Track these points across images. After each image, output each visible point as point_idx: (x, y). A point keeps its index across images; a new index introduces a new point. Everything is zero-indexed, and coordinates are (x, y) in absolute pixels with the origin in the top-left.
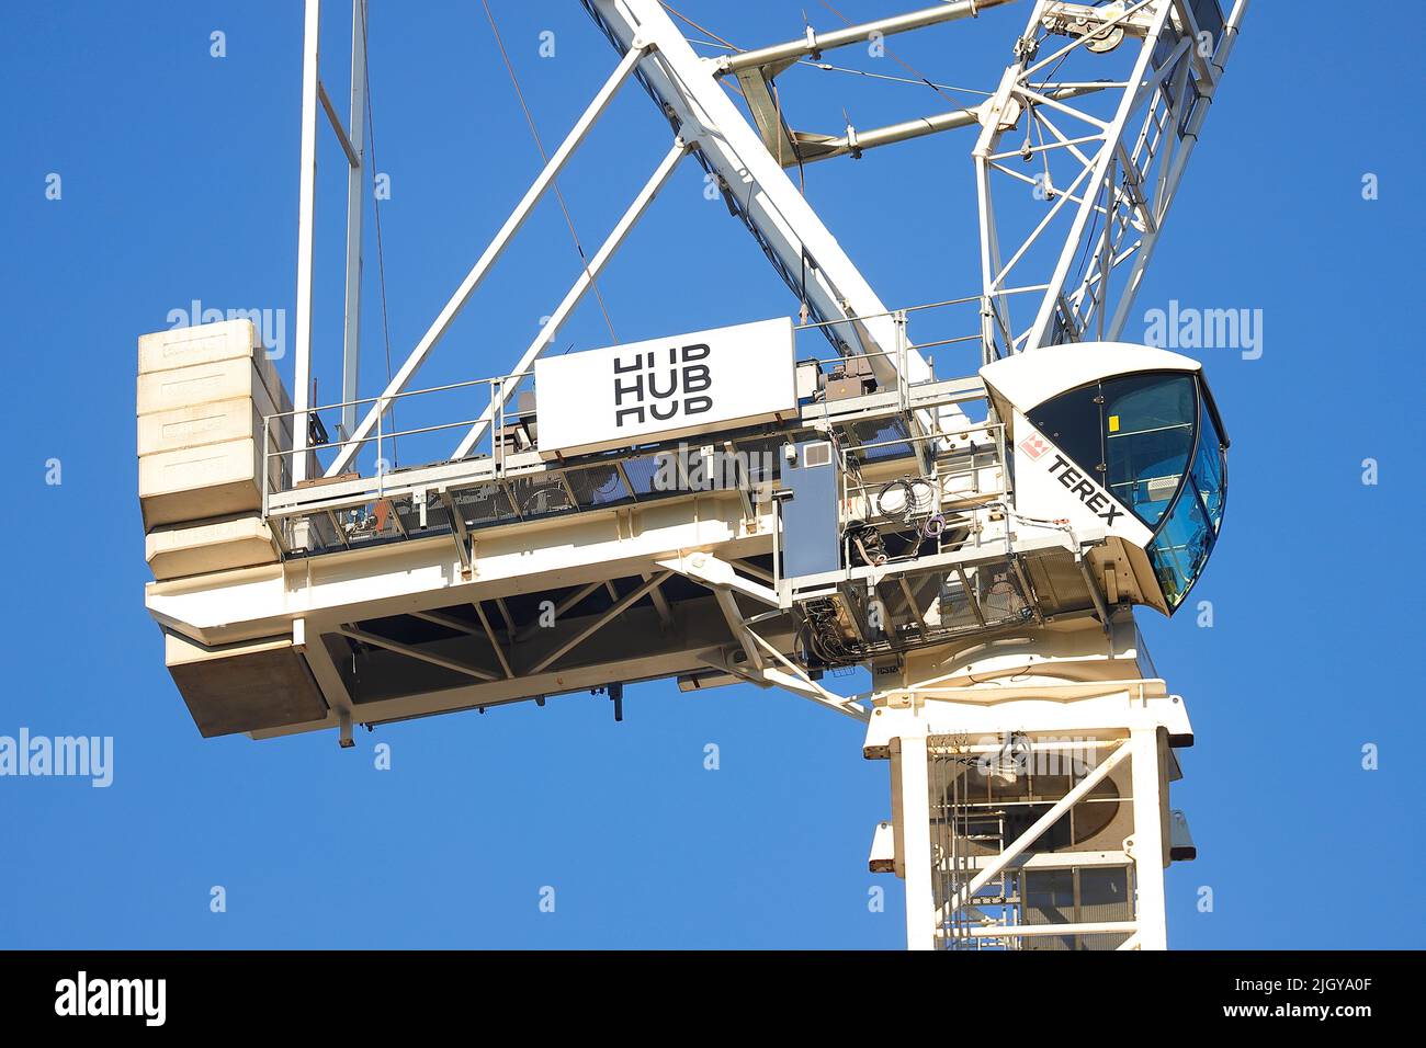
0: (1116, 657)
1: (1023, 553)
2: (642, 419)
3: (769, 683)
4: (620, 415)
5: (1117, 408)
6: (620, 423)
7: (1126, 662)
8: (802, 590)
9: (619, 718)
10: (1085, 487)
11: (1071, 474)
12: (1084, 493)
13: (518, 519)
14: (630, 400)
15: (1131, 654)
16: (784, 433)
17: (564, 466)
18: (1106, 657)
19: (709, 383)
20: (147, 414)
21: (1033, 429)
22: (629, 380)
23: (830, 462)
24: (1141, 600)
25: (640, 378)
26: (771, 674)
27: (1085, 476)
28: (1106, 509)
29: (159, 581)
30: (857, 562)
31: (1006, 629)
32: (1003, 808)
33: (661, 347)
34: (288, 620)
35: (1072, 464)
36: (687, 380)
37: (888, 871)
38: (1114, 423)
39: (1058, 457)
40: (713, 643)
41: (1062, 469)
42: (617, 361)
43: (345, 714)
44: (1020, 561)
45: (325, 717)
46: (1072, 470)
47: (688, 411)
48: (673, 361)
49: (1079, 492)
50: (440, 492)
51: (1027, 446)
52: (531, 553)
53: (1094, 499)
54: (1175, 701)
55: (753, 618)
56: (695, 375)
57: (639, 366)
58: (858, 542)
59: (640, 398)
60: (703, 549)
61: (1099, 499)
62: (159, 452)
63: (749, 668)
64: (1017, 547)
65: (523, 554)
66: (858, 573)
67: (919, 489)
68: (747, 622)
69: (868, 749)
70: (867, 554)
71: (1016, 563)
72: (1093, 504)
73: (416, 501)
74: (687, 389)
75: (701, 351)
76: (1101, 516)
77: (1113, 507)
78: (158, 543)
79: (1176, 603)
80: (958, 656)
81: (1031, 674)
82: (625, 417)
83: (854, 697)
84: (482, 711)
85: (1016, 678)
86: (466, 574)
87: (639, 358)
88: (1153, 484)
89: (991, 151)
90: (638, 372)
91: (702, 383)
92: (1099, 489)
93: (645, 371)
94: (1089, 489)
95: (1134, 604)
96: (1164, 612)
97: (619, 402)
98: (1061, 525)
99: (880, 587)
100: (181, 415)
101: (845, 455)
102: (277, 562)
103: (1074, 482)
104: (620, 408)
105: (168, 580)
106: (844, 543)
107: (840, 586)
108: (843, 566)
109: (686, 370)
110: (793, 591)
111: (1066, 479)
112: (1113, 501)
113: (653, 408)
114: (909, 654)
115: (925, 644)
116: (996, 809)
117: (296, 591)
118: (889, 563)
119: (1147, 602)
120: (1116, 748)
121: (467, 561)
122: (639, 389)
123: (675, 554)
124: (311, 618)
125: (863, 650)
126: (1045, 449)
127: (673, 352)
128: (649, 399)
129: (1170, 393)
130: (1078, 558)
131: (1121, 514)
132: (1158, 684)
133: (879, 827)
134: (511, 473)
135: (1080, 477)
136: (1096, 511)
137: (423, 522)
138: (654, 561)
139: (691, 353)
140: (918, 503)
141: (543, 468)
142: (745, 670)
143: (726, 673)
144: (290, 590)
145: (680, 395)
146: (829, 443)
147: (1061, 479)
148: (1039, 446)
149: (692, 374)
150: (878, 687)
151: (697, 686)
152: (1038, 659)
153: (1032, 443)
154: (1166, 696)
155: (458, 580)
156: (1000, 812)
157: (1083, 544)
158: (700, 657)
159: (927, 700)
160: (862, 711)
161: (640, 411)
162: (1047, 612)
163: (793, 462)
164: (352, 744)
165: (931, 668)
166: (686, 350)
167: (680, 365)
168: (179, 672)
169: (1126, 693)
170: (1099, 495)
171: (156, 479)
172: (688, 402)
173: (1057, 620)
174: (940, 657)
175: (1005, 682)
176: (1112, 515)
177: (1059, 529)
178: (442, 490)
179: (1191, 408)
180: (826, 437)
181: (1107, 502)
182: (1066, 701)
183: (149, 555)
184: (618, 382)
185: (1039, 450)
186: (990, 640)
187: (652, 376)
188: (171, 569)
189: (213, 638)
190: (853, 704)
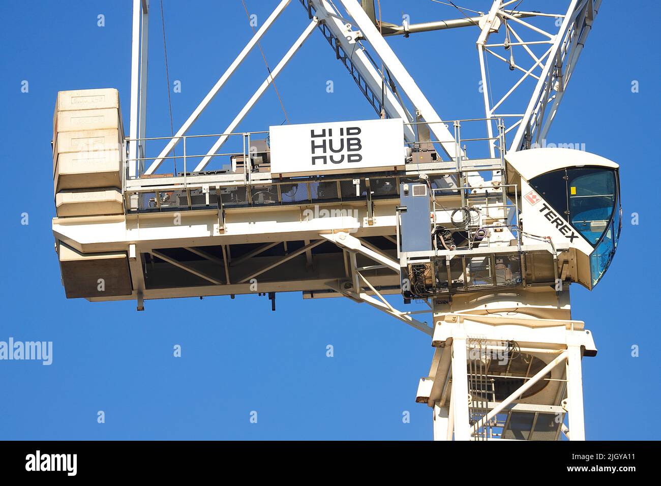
0: (561, 308)
1: (527, 252)
2: (325, 162)
3: (362, 301)
4: (314, 159)
5: (574, 183)
6: (314, 163)
7: (566, 311)
8: (412, 259)
9: (274, 309)
10: (558, 221)
11: (551, 214)
12: (558, 224)
13: (250, 205)
14: (319, 152)
15: (568, 307)
16: (396, 177)
17: (281, 182)
18: (556, 308)
19: (360, 147)
20: (63, 132)
21: (531, 189)
22: (319, 141)
23: (426, 195)
24: (576, 280)
25: (324, 141)
26: (363, 296)
27: (558, 216)
28: (570, 234)
29: (60, 217)
30: (441, 247)
31: (508, 288)
32: (494, 378)
33: (336, 126)
34: (128, 244)
35: (552, 209)
36: (349, 145)
37: (425, 403)
38: (573, 190)
39: (544, 204)
40: (335, 277)
41: (546, 211)
42: (312, 132)
43: (140, 293)
44: (524, 255)
45: (131, 294)
46: (551, 212)
47: (350, 161)
48: (342, 134)
49: (555, 224)
50: (217, 188)
51: (528, 197)
52: (254, 223)
53: (563, 228)
54: (588, 333)
55: (364, 268)
56: (353, 143)
57: (324, 135)
58: (441, 237)
59: (325, 151)
60: (345, 231)
61: (566, 228)
62: (69, 152)
63: (352, 292)
64: (524, 249)
65: (250, 223)
66: (441, 253)
67: (473, 213)
68: (360, 269)
69: (435, 342)
70: (446, 243)
71: (522, 256)
72: (563, 230)
73: (204, 191)
74: (349, 150)
75: (356, 131)
76: (567, 237)
77: (573, 233)
78: (63, 198)
79: (595, 284)
80: (479, 299)
81: (517, 312)
82: (316, 160)
83: (409, 313)
84: (201, 298)
85: (509, 314)
86: (222, 230)
87: (324, 131)
88: (593, 224)
89: (486, 43)
90: (323, 138)
91: (357, 147)
92: (565, 223)
93: (327, 138)
94: (560, 223)
95: (572, 282)
96: (589, 288)
97: (313, 152)
98: (547, 239)
99: (452, 261)
100: (81, 135)
101: (434, 192)
102: (123, 214)
103: (553, 218)
104: (314, 155)
105: (65, 217)
106: (434, 237)
107: (432, 258)
108: (433, 248)
109: (349, 140)
110: (407, 258)
111: (548, 216)
112: (573, 230)
113: (331, 157)
114: (455, 295)
115: (466, 292)
116: (491, 378)
117: (131, 230)
118: (457, 249)
119: (579, 282)
120: (559, 354)
121: (221, 224)
122: (324, 146)
123: (330, 232)
124: (138, 245)
125: (434, 291)
126: (537, 200)
127: (342, 130)
128: (329, 153)
129: (603, 177)
130: (555, 257)
131: (577, 237)
132: (581, 323)
133: (421, 380)
134: (253, 183)
135: (556, 216)
136: (564, 234)
137: (207, 203)
138: (319, 234)
139: (351, 131)
140: (471, 220)
141: (270, 181)
142: (350, 293)
143: (336, 292)
144: (127, 229)
145: (345, 152)
146: (425, 185)
147: (546, 216)
148: (535, 198)
149: (352, 142)
150: (436, 310)
151: (312, 296)
152: (521, 305)
153: (531, 196)
154: (583, 330)
155: (216, 233)
156: (493, 380)
157: (558, 250)
158: (326, 284)
159: (465, 320)
160: (411, 320)
161: (325, 158)
162: (529, 282)
163: (406, 193)
164: (143, 309)
165: (466, 304)
166: (348, 129)
167: (345, 137)
168: (66, 265)
169: (564, 327)
170: (566, 226)
171: (67, 166)
172: (349, 156)
173: (533, 286)
174: (469, 299)
175: (504, 314)
176: (572, 237)
177: (545, 241)
178: (218, 187)
179: (613, 187)
180: (424, 182)
181: (570, 230)
182: (533, 327)
183: (58, 204)
184: (313, 142)
185: (535, 200)
186: (497, 293)
187: (331, 141)
188: (67, 212)
189: (86, 249)
190: (407, 316)
